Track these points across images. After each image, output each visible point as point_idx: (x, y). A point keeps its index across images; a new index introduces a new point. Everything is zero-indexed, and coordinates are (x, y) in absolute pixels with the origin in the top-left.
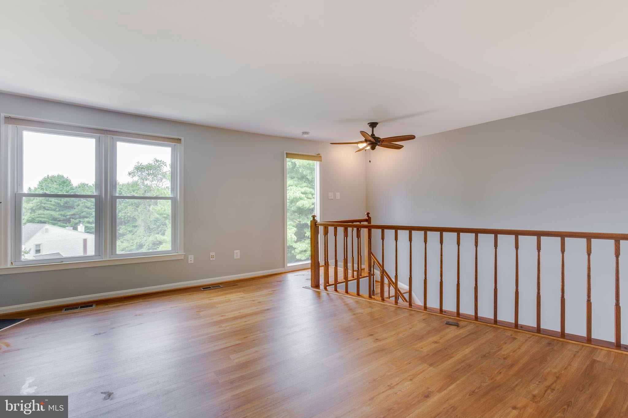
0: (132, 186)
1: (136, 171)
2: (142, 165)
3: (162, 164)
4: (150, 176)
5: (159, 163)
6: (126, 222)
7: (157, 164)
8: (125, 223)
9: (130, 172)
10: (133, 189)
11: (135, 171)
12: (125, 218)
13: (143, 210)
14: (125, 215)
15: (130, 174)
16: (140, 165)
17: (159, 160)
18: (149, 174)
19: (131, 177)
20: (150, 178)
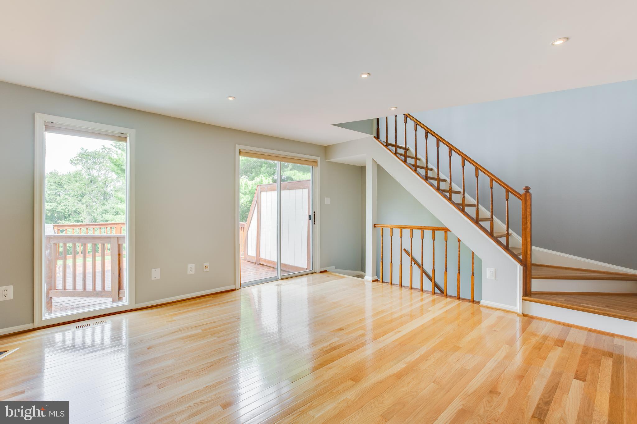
0: (75, 177)
1: (80, 159)
2: (86, 152)
3: (111, 152)
4: (97, 166)
5: (108, 150)
6: (67, 216)
7: (106, 152)
8: (66, 218)
9: (72, 159)
10: (76, 179)
11: (78, 158)
12: (65, 211)
13: (88, 201)
14: (66, 209)
15: (72, 161)
16: (83, 151)
17: (108, 148)
18: (95, 163)
19: (74, 164)
20: (97, 167)
